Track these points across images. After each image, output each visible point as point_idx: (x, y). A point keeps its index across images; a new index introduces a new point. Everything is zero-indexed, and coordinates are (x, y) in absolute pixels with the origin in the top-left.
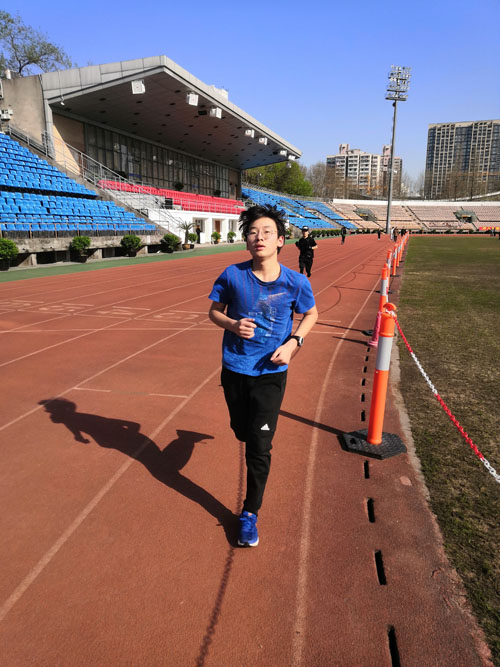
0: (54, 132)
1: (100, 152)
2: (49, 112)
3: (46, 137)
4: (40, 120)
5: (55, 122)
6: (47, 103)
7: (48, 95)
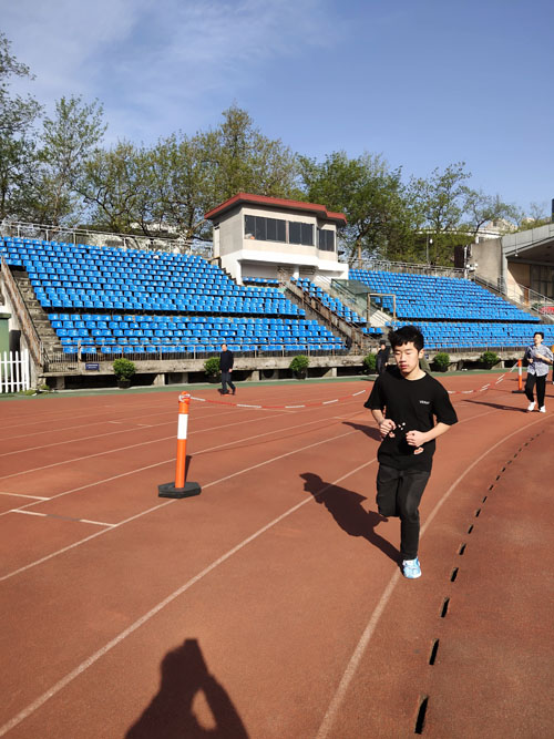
0: (508, 275)
1: (542, 285)
2: (505, 261)
3: (501, 280)
4: (497, 268)
5: (509, 268)
6: (504, 256)
7: (505, 251)
